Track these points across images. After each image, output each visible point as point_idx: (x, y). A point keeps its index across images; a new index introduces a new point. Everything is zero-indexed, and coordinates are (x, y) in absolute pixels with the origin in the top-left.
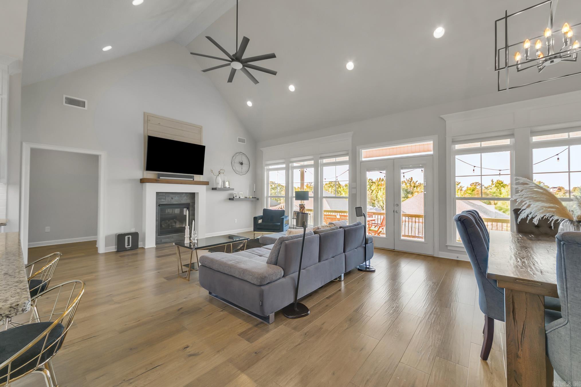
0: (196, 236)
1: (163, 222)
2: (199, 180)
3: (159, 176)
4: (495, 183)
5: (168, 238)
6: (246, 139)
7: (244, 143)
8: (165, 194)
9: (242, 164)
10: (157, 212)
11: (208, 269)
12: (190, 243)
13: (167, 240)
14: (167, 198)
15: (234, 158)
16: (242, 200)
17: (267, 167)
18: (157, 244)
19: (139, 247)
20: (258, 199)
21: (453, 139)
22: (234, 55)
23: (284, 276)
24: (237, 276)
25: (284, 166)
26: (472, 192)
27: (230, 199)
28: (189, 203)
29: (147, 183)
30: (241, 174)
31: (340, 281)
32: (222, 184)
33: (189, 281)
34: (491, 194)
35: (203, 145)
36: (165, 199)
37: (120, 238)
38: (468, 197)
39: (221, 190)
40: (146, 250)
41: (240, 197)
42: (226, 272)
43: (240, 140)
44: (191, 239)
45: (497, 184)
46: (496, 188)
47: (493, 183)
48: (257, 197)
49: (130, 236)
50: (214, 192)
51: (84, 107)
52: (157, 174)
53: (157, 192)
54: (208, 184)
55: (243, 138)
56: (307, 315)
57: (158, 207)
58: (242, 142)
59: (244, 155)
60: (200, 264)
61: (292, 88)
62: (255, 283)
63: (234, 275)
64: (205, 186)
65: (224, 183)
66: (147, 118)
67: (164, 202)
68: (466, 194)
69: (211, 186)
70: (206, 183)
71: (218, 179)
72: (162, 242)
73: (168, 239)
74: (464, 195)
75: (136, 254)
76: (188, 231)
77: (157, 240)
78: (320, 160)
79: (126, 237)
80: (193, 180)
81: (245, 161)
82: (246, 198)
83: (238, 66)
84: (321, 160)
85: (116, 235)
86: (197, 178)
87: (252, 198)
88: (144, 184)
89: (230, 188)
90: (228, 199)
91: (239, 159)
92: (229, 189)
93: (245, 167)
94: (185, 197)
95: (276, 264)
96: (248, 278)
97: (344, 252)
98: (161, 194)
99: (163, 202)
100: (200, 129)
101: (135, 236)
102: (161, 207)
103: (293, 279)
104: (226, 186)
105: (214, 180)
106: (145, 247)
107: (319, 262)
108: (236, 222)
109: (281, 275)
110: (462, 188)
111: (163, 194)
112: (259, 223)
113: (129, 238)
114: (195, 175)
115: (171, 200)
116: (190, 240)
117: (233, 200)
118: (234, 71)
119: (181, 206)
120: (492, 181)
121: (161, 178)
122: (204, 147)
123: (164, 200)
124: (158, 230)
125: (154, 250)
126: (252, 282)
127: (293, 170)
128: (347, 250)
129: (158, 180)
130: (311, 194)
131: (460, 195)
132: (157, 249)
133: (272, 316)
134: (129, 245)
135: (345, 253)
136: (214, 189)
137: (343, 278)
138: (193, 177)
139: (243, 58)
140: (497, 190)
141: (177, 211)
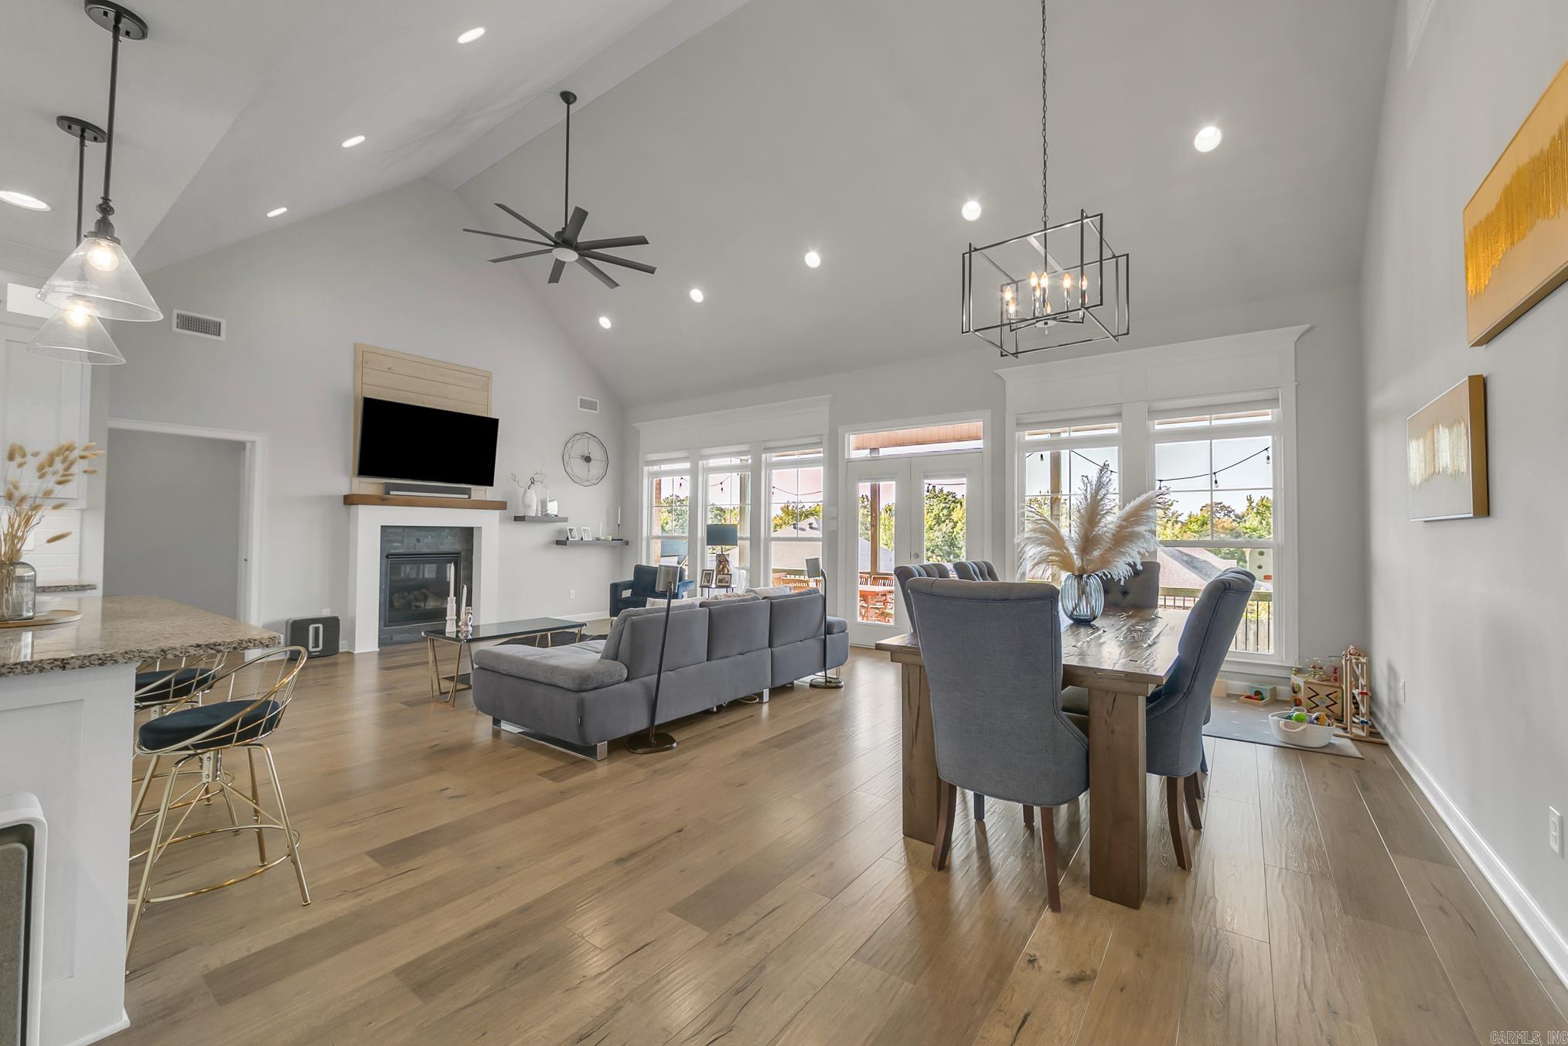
0: (470, 619)
1: (396, 595)
2: (484, 499)
3: (388, 488)
4: (1257, 505)
5: (409, 631)
6: (598, 401)
7: (594, 412)
8: (401, 530)
9: (588, 459)
10: (384, 570)
11: (490, 673)
12: (458, 632)
13: (405, 636)
14: (405, 539)
15: (569, 445)
16: (589, 544)
17: (650, 467)
18: (380, 645)
19: (340, 651)
20: (627, 543)
21: (1017, 420)
22: (558, 234)
23: (627, 680)
24: (542, 680)
25: (687, 465)
26: (1202, 527)
27: (558, 543)
28: (457, 551)
29: (360, 506)
30: (586, 484)
31: (761, 702)
32: (540, 509)
33: (453, 706)
34: (1247, 533)
35: (493, 416)
36: (402, 542)
37: (298, 630)
38: (1192, 539)
39: (535, 520)
40: (356, 657)
41: (582, 539)
42: (522, 675)
43: (584, 404)
44: (460, 624)
45: (1260, 508)
46: (1259, 518)
47: (1253, 504)
48: (625, 539)
49: (321, 626)
50: (520, 525)
51: (219, 335)
52: (383, 484)
53: (382, 526)
54: (506, 509)
55: (593, 400)
56: (672, 748)
57: (385, 560)
58: (591, 409)
59: (594, 439)
60: (476, 666)
61: (697, 295)
62: (571, 686)
63: (535, 678)
64: (498, 511)
65: (544, 504)
66: (362, 358)
67: (398, 548)
68: (1185, 532)
69: (511, 512)
70: (501, 506)
71: (528, 495)
72: (394, 640)
73: (407, 635)
74: (1182, 536)
75: (335, 664)
76: (452, 607)
77: (382, 637)
78: (763, 456)
79: (311, 628)
80: (470, 498)
81: (596, 453)
82: (598, 539)
83: (569, 256)
84: (768, 455)
85: (287, 622)
86: (479, 492)
87: (612, 540)
88: (353, 507)
89: (559, 516)
90: (552, 543)
91: (581, 447)
92: (555, 519)
93: (596, 468)
94: (449, 537)
95: (615, 658)
96: (559, 680)
97: (770, 646)
98: (393, 530)
99: (396, 548)
100: (485, 381)
101: (331, 625)
102: (391, 560)
103: (647, 687)
104: (549, 512)
105: (520, 499)
106: (354, 650)
107: (707, 660)
108: (572, 597)
109: (622, 675)
110: (1177, 518)
111: (398, 530)
112: (623, 596)
113: (317, 630)
114: (473, 487)
115: (415, 544)
116: (457, 626)
117: (566, 545)
118: (559, 266)
119: (441, 559)
120: (1250, 500)
121: (391, 493)
122: (496, 421)
123: (399, 544)
124: (385, 612)
125: (376, 657)
126: (566, 686)
127: (707, 475)
128: (777, 642)
129: (387, 499)
130: (744, 532)
131: (1172, 535)
132: (380, 654)
133: (602, 747)
134: (316, 645)
135: (773, 649)
136: (517, 519)
137: (766, 698)
138: (468, 492)
139: (580, 239)
140: (1261, 523)
141: (429, 572)
